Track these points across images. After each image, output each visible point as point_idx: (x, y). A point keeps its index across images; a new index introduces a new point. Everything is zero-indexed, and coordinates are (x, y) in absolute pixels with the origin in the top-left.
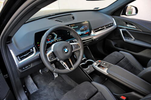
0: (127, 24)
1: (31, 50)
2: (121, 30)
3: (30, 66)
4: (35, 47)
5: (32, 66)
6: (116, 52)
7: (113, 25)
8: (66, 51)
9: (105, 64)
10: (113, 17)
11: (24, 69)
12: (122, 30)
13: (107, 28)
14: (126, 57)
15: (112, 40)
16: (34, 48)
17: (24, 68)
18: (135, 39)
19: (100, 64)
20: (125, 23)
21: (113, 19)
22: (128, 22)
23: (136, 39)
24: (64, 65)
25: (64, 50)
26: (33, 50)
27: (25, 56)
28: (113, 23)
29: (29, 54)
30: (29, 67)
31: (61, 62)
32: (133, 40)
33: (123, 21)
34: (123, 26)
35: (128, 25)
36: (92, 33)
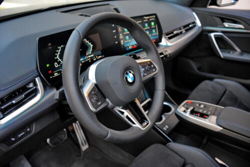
0: (223, 22)
1: (31, 85)
2: (212, 35)
3: (30, 132)
4: (39, 76)
5: (35, 129)
6: (207, 82)
7: (195, 26)
8: (130, 80)
9: (202, 106)
10: (193, 10)
11: (14, 142)
12: (215, 35)
13: (187, 31)
14: (229, 89)
15: (192, 59)
16: (37, 80)
17: (13, 139)
18: (242, 51)
19: (194, 109)
20: (218, 20)
21: (194, 14)
22: (225, 18)
23: (244, 51)
24: (127, 117)
25: (126, 78)
26: (35, 84)
27: (14, 102)
28: (194, 23)
29: (26, 96)
30: (27, 133)
31: (118, 109)
32: (237, 53)
33: (214, 17)
34: (216, 26)
35: (226, 25)
36: (164, 42)
